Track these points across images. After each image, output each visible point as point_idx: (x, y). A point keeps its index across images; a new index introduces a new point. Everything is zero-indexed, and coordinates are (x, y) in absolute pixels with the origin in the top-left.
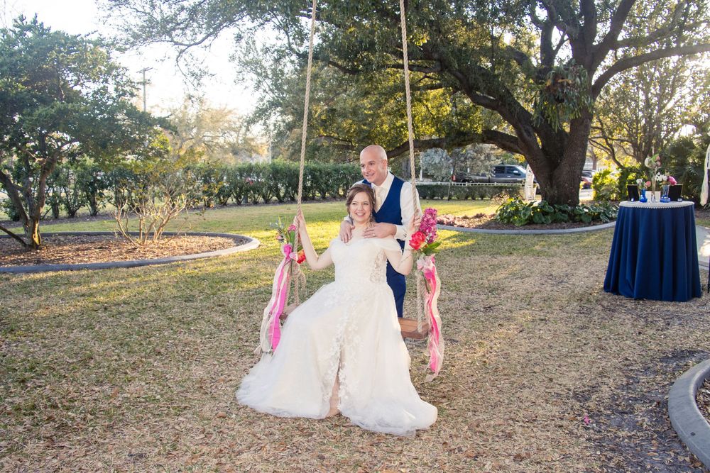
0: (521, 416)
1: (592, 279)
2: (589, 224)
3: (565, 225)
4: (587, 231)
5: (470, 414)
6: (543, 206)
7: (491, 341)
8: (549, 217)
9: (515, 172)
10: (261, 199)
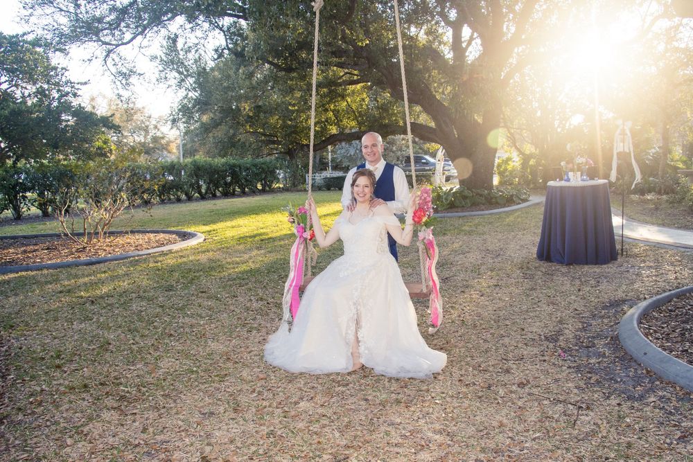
0: (511, 356)
1: (524, 251)
2: (504, 206)
3: (483, 207)
4: (504, 212)
5: (469, 359)
6: (463, 191)
7: (460, 304)
8: (468, 201)
9: (423, 161)
10: (184, 197)
